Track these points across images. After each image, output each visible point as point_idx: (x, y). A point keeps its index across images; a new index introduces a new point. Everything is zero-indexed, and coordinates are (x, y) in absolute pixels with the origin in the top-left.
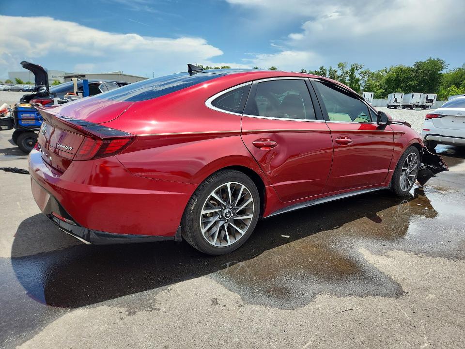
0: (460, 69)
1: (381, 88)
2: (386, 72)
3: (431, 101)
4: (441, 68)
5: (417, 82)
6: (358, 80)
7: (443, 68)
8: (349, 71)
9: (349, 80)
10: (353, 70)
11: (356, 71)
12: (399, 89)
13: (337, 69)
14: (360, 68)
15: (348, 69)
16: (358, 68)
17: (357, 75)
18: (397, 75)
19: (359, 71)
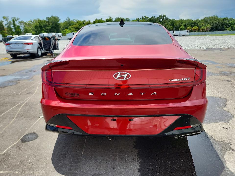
0: (65, 21)
1: (33, 31)
2: (31, 22)
3: (60, 36)
4: (58, 21)
5: (50, 28)
6: (18, 27)
7: (59, 21)
8: (11, 21)
9: (13, 27)
10: (13, 21)
11: (15, 21)
12: (43, 31)
13: (3, 20)
14: (17, 20)
15: (10, 20)
16: (16, 20)
17: (17, 24)
18: (40, 24)
19: (18, 21)
